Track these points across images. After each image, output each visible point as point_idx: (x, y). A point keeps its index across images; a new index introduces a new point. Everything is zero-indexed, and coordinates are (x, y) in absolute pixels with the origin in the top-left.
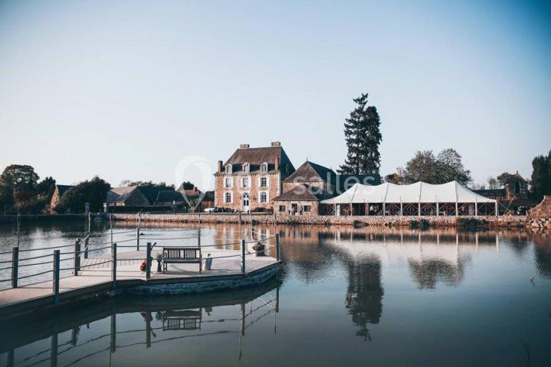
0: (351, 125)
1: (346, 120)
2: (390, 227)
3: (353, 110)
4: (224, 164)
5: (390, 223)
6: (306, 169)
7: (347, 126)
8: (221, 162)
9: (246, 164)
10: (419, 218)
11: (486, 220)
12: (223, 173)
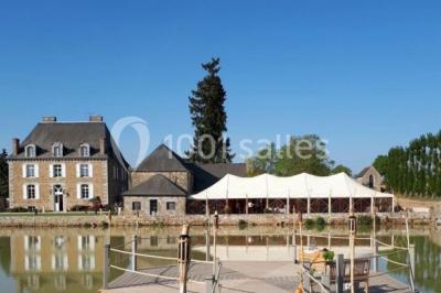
0: (199, 99)
1: (193, 92)
2: (283, 226)
3: (202, 80)
4: (20, 142)
5: (283, 223)
6: (161, 154)
7: (192, 101)
8: (18, 141)
9: (56, 144)
10: (308, 216)
11: (390, 217)
12: (20, 156)
